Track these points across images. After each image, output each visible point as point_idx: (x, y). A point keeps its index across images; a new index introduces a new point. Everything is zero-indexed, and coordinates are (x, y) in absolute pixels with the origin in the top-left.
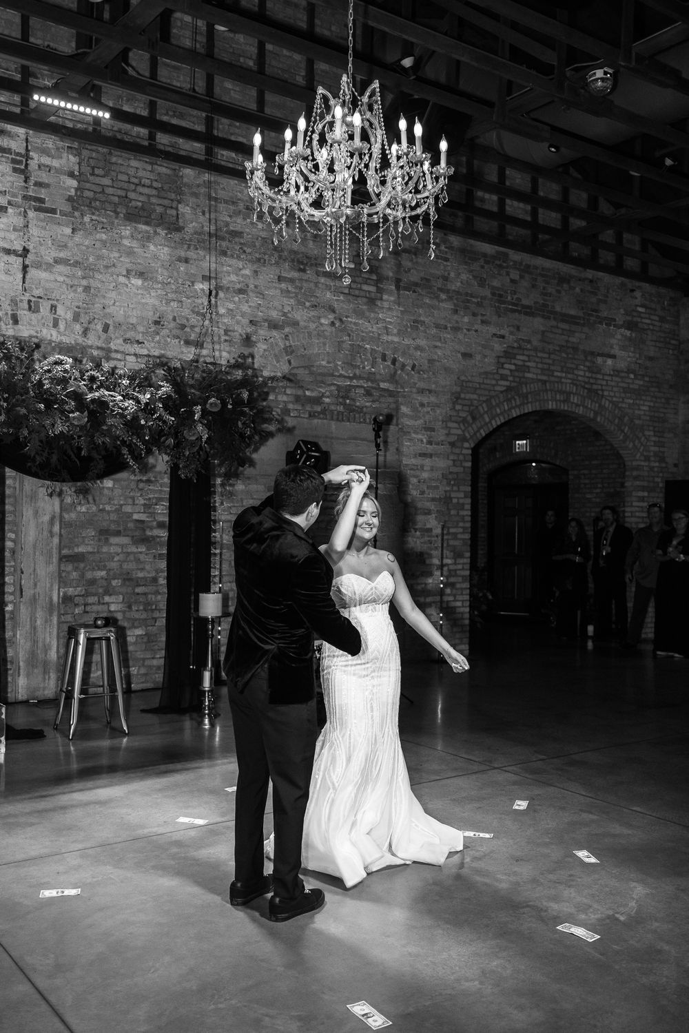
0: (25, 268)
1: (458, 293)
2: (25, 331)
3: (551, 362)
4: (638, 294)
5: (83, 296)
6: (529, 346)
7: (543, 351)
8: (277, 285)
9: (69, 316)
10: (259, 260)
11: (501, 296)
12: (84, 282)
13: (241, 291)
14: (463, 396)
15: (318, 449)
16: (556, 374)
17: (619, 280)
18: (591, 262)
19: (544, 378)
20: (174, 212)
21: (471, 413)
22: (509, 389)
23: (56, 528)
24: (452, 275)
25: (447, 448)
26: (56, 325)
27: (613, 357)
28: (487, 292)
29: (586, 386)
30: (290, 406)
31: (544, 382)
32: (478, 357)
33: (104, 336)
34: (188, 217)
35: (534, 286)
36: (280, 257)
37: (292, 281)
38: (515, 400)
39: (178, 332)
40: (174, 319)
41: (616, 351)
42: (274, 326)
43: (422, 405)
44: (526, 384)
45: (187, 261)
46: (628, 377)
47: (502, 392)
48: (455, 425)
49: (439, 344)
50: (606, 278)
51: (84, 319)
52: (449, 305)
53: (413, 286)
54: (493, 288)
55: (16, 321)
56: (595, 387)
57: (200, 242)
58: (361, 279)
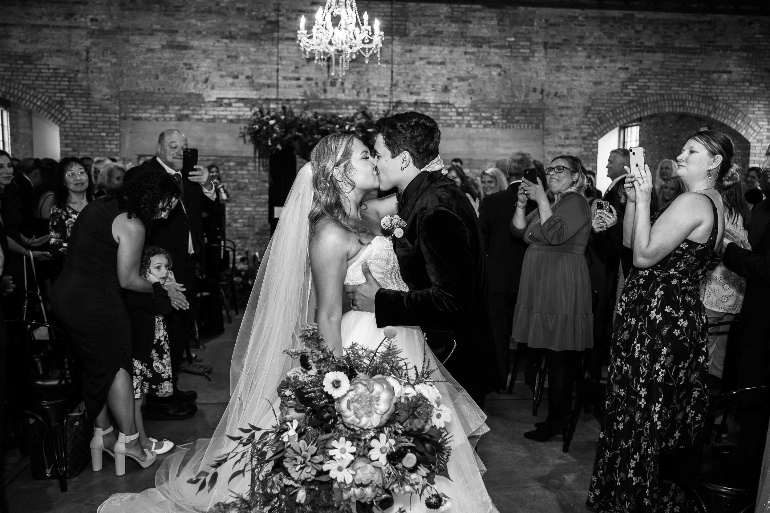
0: (329, 66)
1: (591, 45)
2: (329, 96)
3: (669, 81)
4: (756, 26)
5: (357, 76)
6: (649, 73)
7: (662, 74)
8: (464, 57)
9: (350, 86)
10: (452, 45)
11: (626, 42)
13: (442, 63)
14: (593, 108)
16: (673, 88)
17: (737, 18)
19: (663, 92)
20: (403, 27)
21: (599, 119)
22: (631, 102)
24: (587, 34)
25: (580, 141)
26: (344, 91)
27: (730, 72)
28: (615, 42)
29: (701, 94)
30: (472, 122)
31: (662, 95)
32: (606, 84)
33: (367, 95)
34: (411, 28)
35: (655, 33)
36: (466, 41)
37: (473, 53)
38: (636, 108)
39: (405, 89)
40: (404, 82)
41: (732, 68)
42: (461, 79)
43: (562, 116)
44: (646, 97)
45: (410, 51)
46: (744, 85)
47: (625, 104)
48: (587, 127)
49: (575, 78)
50: (723, 18)
51: (358, 87)
52: (584, 54)
53: (556, 46)
54: (620, 38)
55: (325, 91)
56: (710, 94)
57: (418, 40)
58: (519, 47)
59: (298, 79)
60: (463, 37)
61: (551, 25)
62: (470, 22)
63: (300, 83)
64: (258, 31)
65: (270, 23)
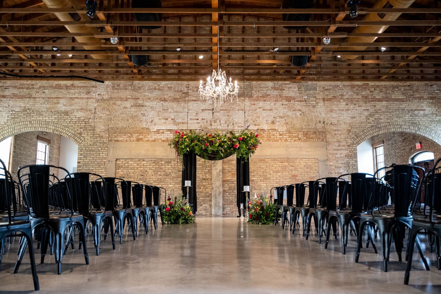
0: (213, 113)
1: (348, 99)
2: (213, 127)
3: (391, 115)
4: (435, 86)
5: (227, 117)
6: (380, 111)
7: (387, 112)
8: (282, 106)
9: (224, 122)
10: (276, 101)
11: (366, 97)
12: (227, 114)
13: (270, 110)
14: (352, 130)
16: (394, 119)
17: (423, 83)
18: (409, 79)
19: (389, 121)
20: (250, 93)
21: (356, 135)
22: (372, 126)
23: (221, 173)
24: (345, 94)
25: (347, 147)
26: (221, 125)
27: (424, 110)
28: (360, 97)
29: (410, 122)
30: (287, 139)
31: (389, 122)
32: (358, 118)
33: (232, 126)
34: (254, 93)
35: (381, 92)
36: (282, 99)
37: (286, 105)
38: (375, 129)
39: (252, 123)
40: (251, 120)
41: (425, 108)
42: (281, 117)
43: (335, 134)
44: (380, 124)
45: (254, 104)
46: (433, 116)
47: (369, 128)
48: (350, 140)
49: (341, 115)
50: (416, 83)
51: (228, 123)
52: (345, 103)
53: (329, 100)
54: (362, 95)
55: (211, 125)
56: (415, 122)
57: (258, 99)
58: (310, 101)
59: (198, 119)
60: (281, 97)
61: (326, 90)
62: (284, 90)
63: (198, 121)
64: (178, 97)
65: (184, 93)
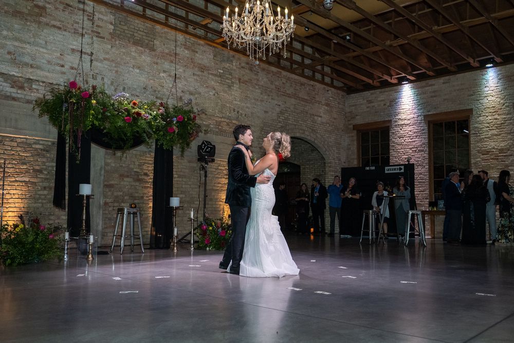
0: (91, 61)
1: (262, 86)
3: (297, 117)
4: (330, 92)
5: (115, 75)
6: (289, 110)
7: (295, 112)
8: (192, 77)
9: (109, 82)
10: (186, 66)
11: (279, 89)
12: (116, 69)
14: (264, 128)
15: (211, 145)
16: (299, 122)
17: (323, 86)
18: (312, 78)
19: (295, 123)
20: (152, 43)
22: (282, 127)
23: (103, 172)
24: (261, 79)
27: (321, 117)
28: (273, 87)
29: (311, 128)
31: (295, 125)
32: (270, 113)
34: (158, 45)
35: (291, 86)
36: (194, 65)
37: (198, 75)
39: (152, 93)
40: (152, 88)
41: (322, 114)
42: (191, 93)
44: (288, 125)
45: (157, 64)
46: (326, 126)
47: (279, 128)
49: (255, 106)
50: (318, 85)
51: (115, 84)
52: (259, 91)
53: (245, 82)
54: (276, 85)
55: (87, 83)
56: (314, 129)
57: (163, 56)
58: (225, 78)
59: (63, 66)
60: (192, 62)
61: (242, 67)
62: (197, 52)
63: (63, 69)
64: (26, 11)
65: (37, 6)
